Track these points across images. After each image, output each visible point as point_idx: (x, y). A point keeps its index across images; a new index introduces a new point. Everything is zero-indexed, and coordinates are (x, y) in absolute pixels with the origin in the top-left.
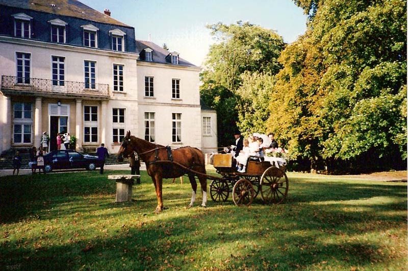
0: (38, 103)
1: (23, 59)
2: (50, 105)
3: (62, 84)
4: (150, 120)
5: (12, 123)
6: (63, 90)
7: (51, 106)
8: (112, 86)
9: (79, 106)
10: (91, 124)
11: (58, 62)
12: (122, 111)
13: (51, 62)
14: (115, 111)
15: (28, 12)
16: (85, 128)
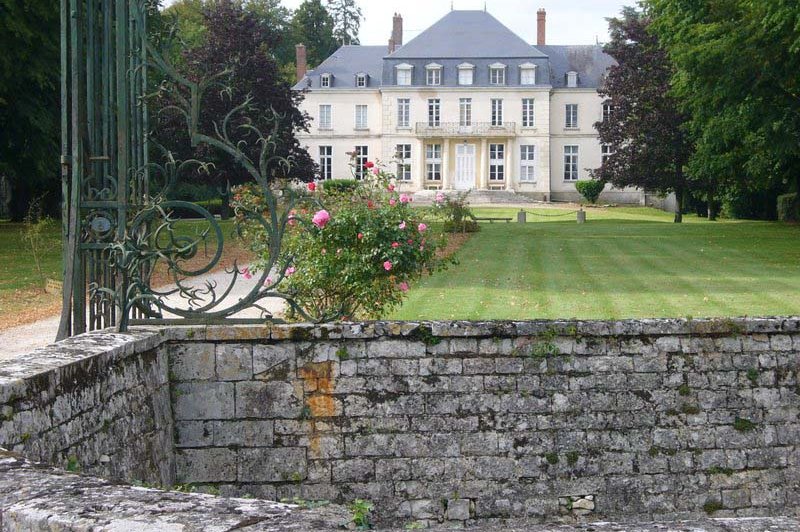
0: (446, 145)
1: (434, 104)
2: (457, 146)
3: (468, 124)
4: (571, 154)
5: (424, 163)
6: (468, 130)
7: (460, 147)
8: (520, 122)
9: (484, 145)
10: (497, 162)
11: (466, 103)
12: (531, 148)
13: (458, 104)
14: (523, 148)
15: (437, 60)
16: (491, 166)
